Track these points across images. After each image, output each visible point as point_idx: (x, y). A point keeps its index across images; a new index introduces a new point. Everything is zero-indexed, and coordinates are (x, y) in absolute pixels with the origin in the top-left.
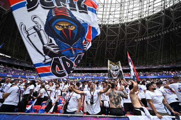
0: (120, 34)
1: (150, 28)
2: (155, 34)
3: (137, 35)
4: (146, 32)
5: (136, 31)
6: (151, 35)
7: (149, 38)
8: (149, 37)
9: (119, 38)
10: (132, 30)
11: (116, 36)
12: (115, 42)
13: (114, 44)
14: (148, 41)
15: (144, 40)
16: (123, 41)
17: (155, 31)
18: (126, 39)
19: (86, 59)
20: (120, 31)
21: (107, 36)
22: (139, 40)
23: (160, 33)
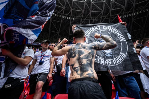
0: (104, 10)
1: (137, 3)
2: (142, 10)
3: (122, 12)
4: (132, 8)
5: (121, 7)
6: (137, 11)
7: (135, 15)
8: (134, 13)
9: (103, 14)
10: (117, 6)
11: (100, 12)
12: (99, 18)
13: (97, 21)
14: (133, 18)
15: (129, 16)
16: (107, 17)
17: (142, 6)
18: (110, 16)
19: (69, 36)
20: (105, 7)
21: (90, 12)
22: (124, 16)
23: (147, 10)
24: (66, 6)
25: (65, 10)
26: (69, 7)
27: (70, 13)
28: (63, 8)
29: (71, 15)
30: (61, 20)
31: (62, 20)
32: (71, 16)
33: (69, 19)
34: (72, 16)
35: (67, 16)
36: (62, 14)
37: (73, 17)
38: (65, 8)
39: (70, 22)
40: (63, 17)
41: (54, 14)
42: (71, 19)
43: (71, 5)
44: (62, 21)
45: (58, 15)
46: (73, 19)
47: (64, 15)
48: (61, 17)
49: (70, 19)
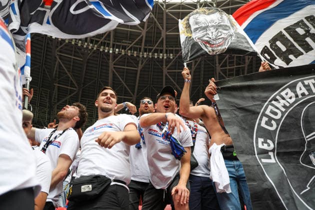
24: (148, 28)
25: (146, 37)
26: (158, 28)
27: (162, 41)
28: (141, 33)
29: (164, 45)
30: (137, 63)
31: (142, 64)
32: (164, 51)
33: (161, 57)
34: (166, 50)
35: (153, 50)
36: (140, 49)
37: (171, 52)
38: (147, 32)
39: (162, 66)
40: (143, 54)
41: (119, 51)
42: (165, 57)
43: (162, 24)
44: (140, 65)
45: (129, 51)
46: (171, 58)
47: (145, 50)
48: (138, 56)
49: (163, 56)
